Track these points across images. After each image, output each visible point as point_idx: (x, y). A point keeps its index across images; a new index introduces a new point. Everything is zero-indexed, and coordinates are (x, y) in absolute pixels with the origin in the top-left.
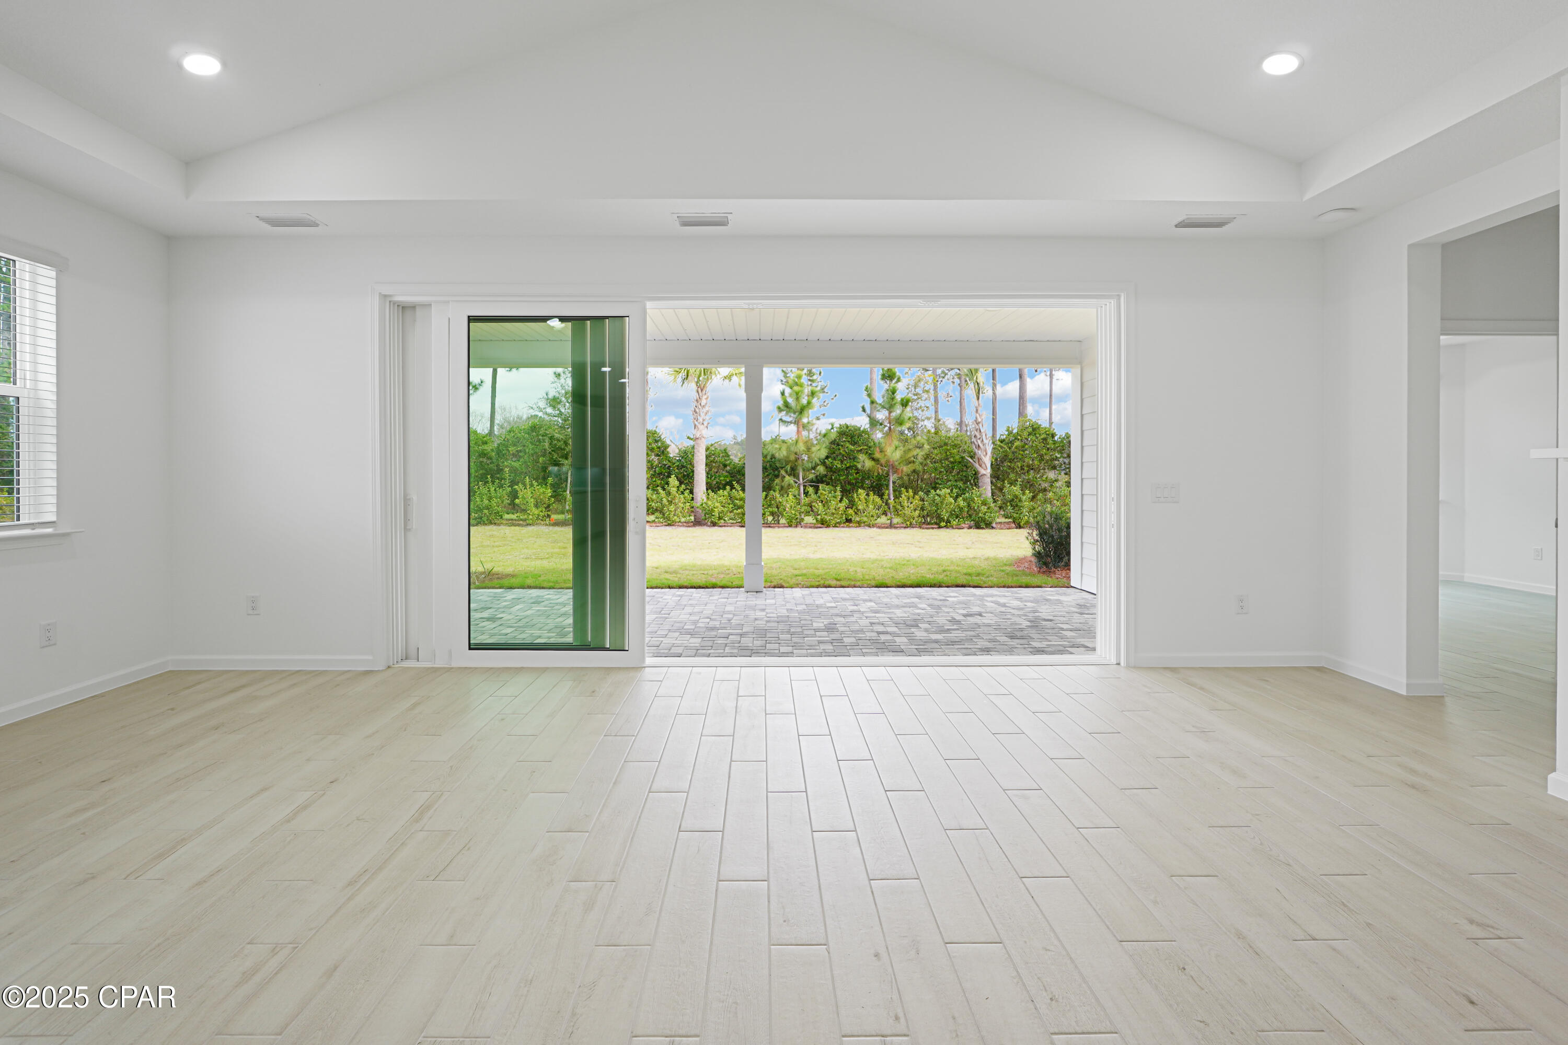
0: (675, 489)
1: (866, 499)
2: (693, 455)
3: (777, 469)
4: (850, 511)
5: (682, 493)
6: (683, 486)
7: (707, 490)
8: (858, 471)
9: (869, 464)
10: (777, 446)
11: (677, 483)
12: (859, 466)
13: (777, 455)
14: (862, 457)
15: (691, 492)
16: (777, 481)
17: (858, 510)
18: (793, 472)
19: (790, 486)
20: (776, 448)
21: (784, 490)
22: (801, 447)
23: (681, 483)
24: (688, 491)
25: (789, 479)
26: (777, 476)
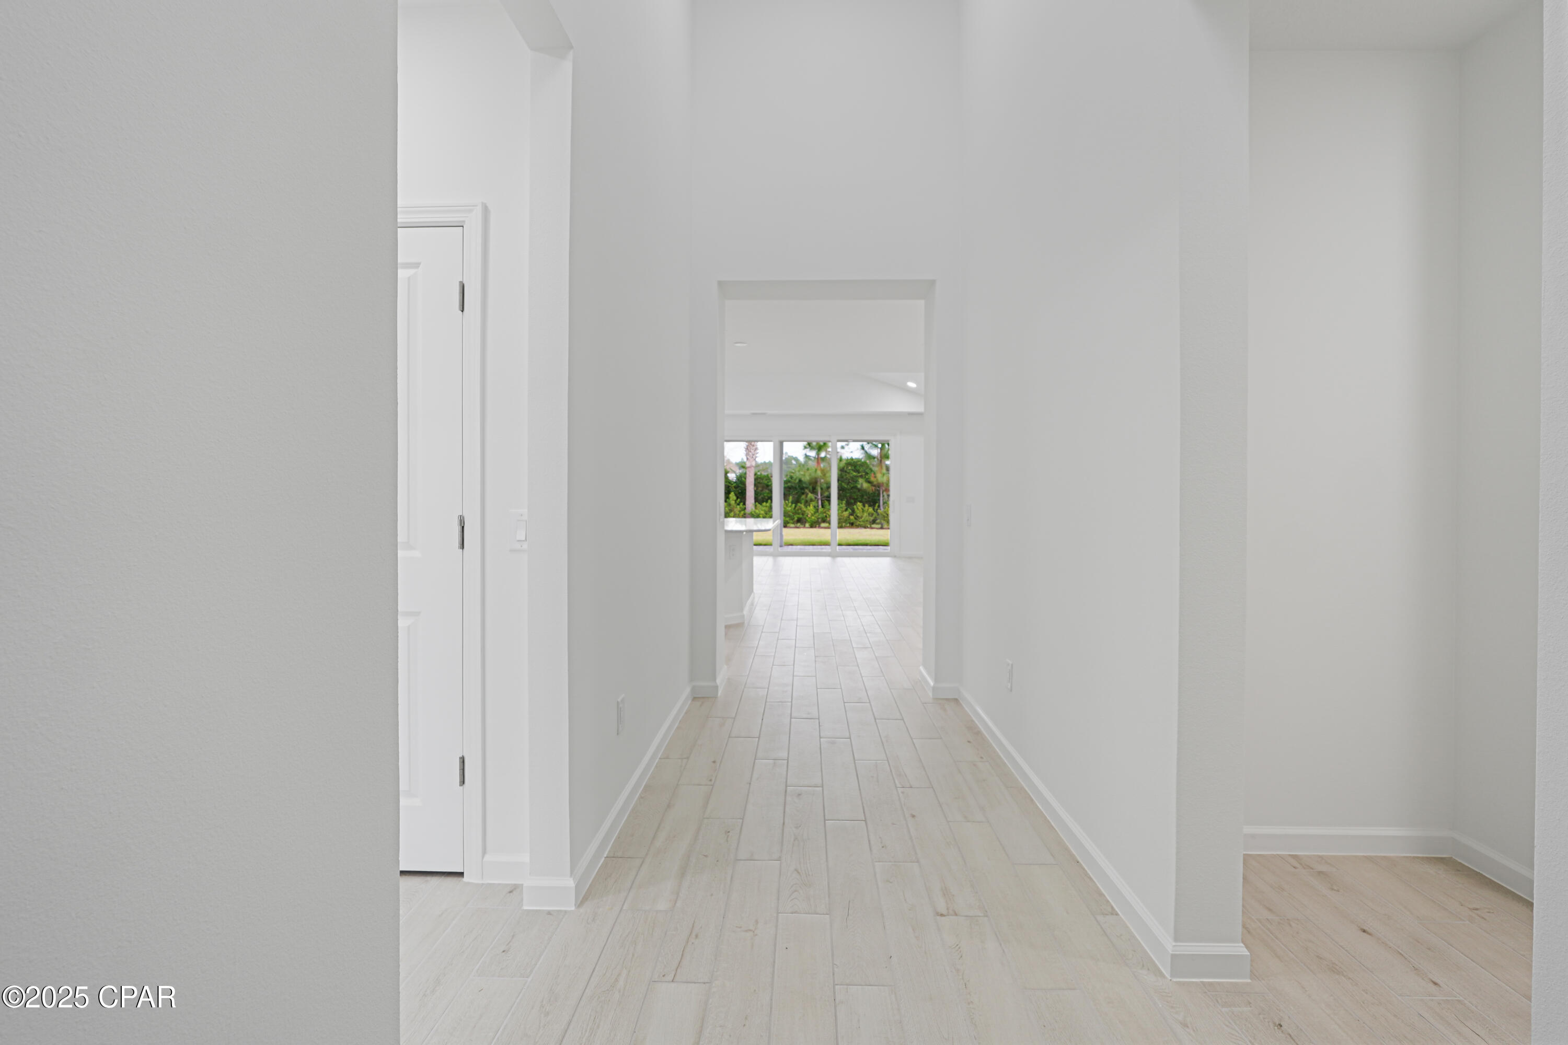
0: (734, 502)
1: (862, 509)
2: (745, 479)
3: (803, 488)
4: (852, 517)
5: (738, 504)
6: (739, 500)
7: (755, 502)
8: (859, 490)
9: (865, 485)
10: (802, 473)
11: (735, 498)
12: (859, 486)
13: (803, 479)
14: (861, 480)
15: (744, 504)
16: (803, 497)
17: (858, 516)
18: (814, 491)
19: (811, 500)
20: (802, 475)
21: (807, 503)
22: (819, 473)
23: (737, 498)
24: (742, 503)
25: (810, 495)
26: (803, 494)
